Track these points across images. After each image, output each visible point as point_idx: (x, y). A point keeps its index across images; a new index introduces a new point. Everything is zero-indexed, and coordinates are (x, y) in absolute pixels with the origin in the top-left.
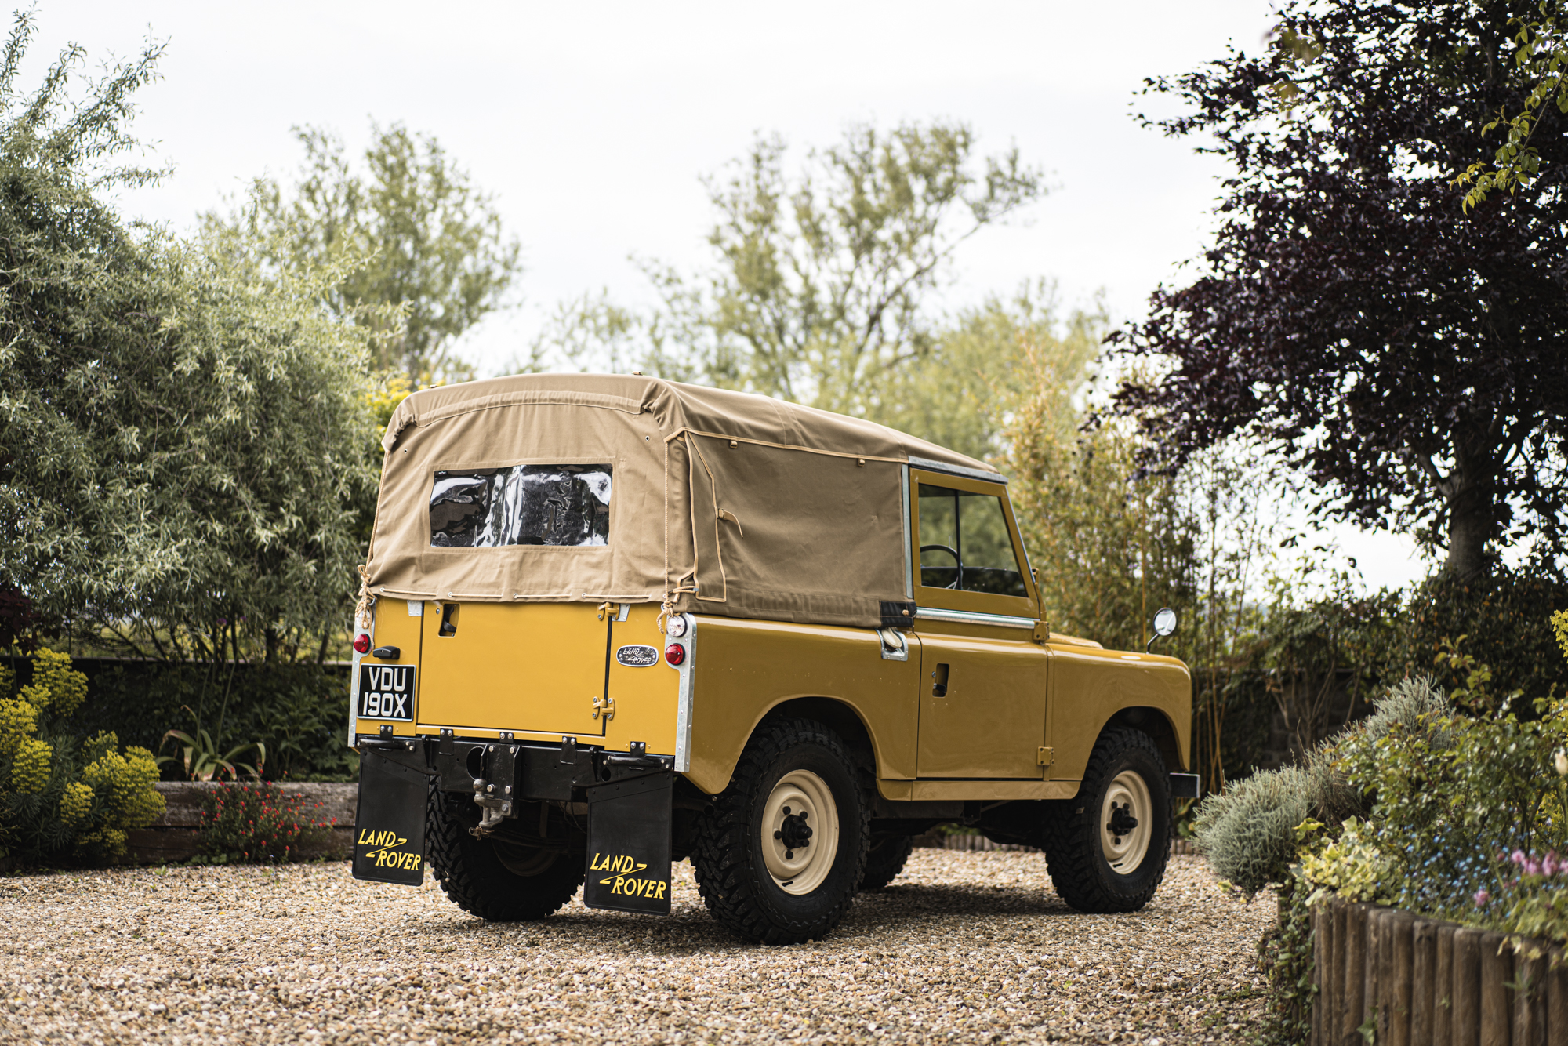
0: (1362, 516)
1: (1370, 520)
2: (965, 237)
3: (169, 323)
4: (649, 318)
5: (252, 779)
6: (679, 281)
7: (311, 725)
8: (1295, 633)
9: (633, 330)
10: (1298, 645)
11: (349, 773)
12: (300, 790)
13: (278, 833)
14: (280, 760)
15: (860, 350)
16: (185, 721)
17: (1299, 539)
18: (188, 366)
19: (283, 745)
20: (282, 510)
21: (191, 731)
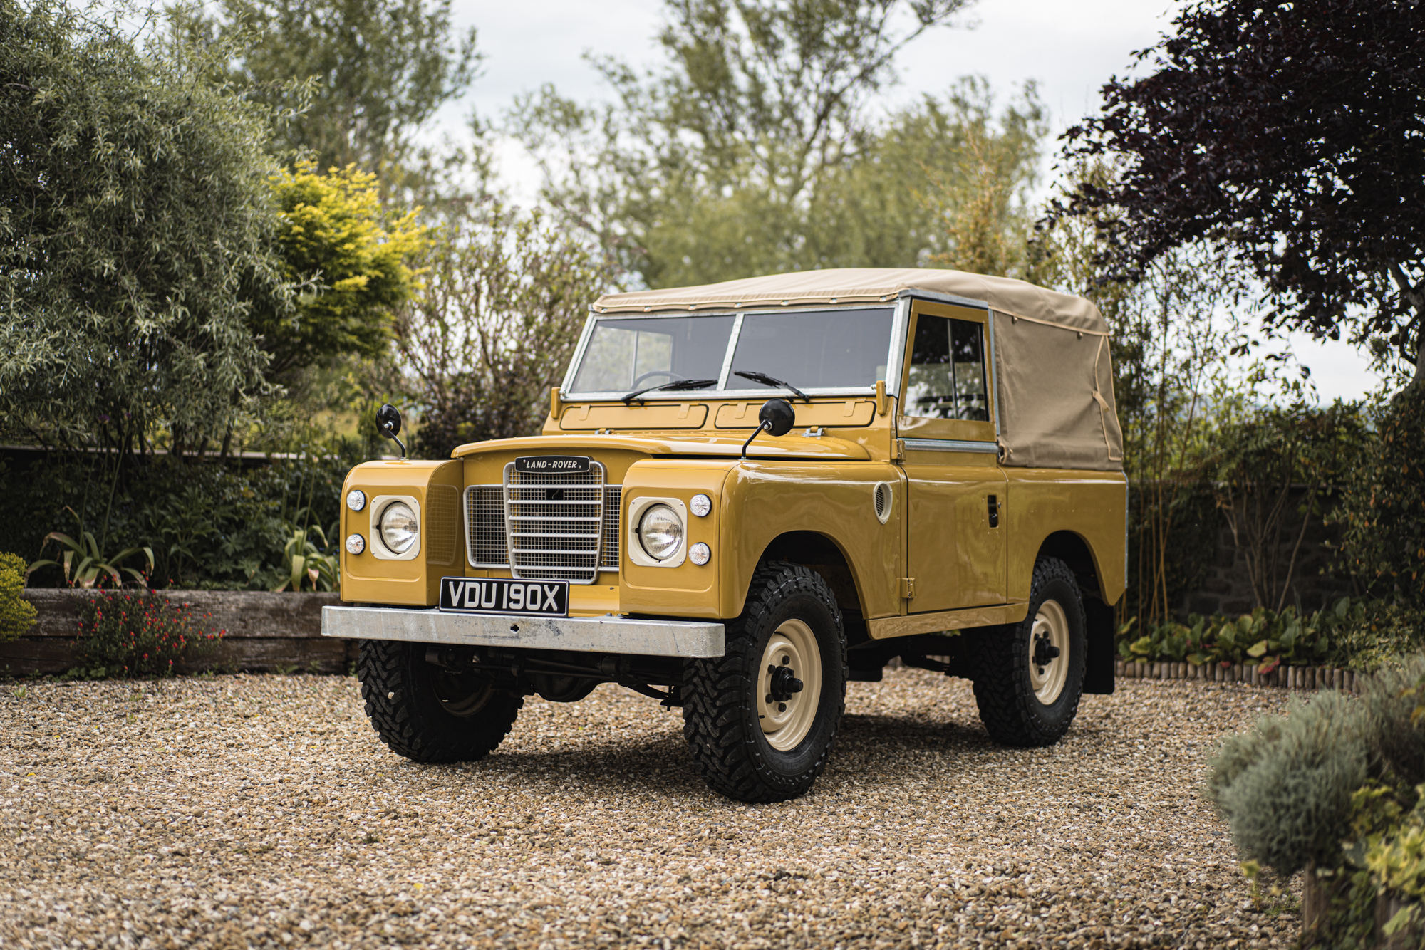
0: (1316, 324)
1: (1323, 328)
2: (909, 39)
3: (43, 95)
4: (602, 112)
5: (137, 586)
6: (633, 78)
7: (203, 529)
8: (1250, 448)
9: (587, 123)
10: (1252, 459)
11: (245, 579)
12: (189, 599)
13: (162, 646)
14: (173, 565)
15: (808, 147)
16: (67, 524)
17: (1250, 347)
18: (66, 141)
19: (173, 549)
20: (168, 299)
21: (75, 533)
